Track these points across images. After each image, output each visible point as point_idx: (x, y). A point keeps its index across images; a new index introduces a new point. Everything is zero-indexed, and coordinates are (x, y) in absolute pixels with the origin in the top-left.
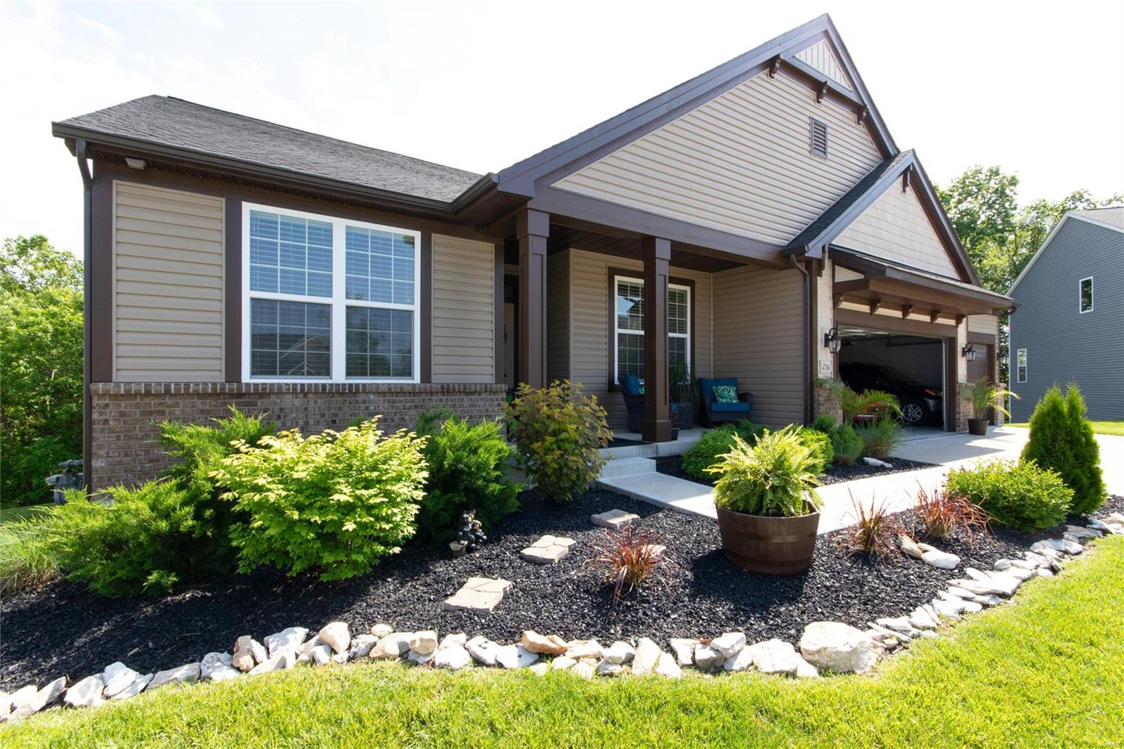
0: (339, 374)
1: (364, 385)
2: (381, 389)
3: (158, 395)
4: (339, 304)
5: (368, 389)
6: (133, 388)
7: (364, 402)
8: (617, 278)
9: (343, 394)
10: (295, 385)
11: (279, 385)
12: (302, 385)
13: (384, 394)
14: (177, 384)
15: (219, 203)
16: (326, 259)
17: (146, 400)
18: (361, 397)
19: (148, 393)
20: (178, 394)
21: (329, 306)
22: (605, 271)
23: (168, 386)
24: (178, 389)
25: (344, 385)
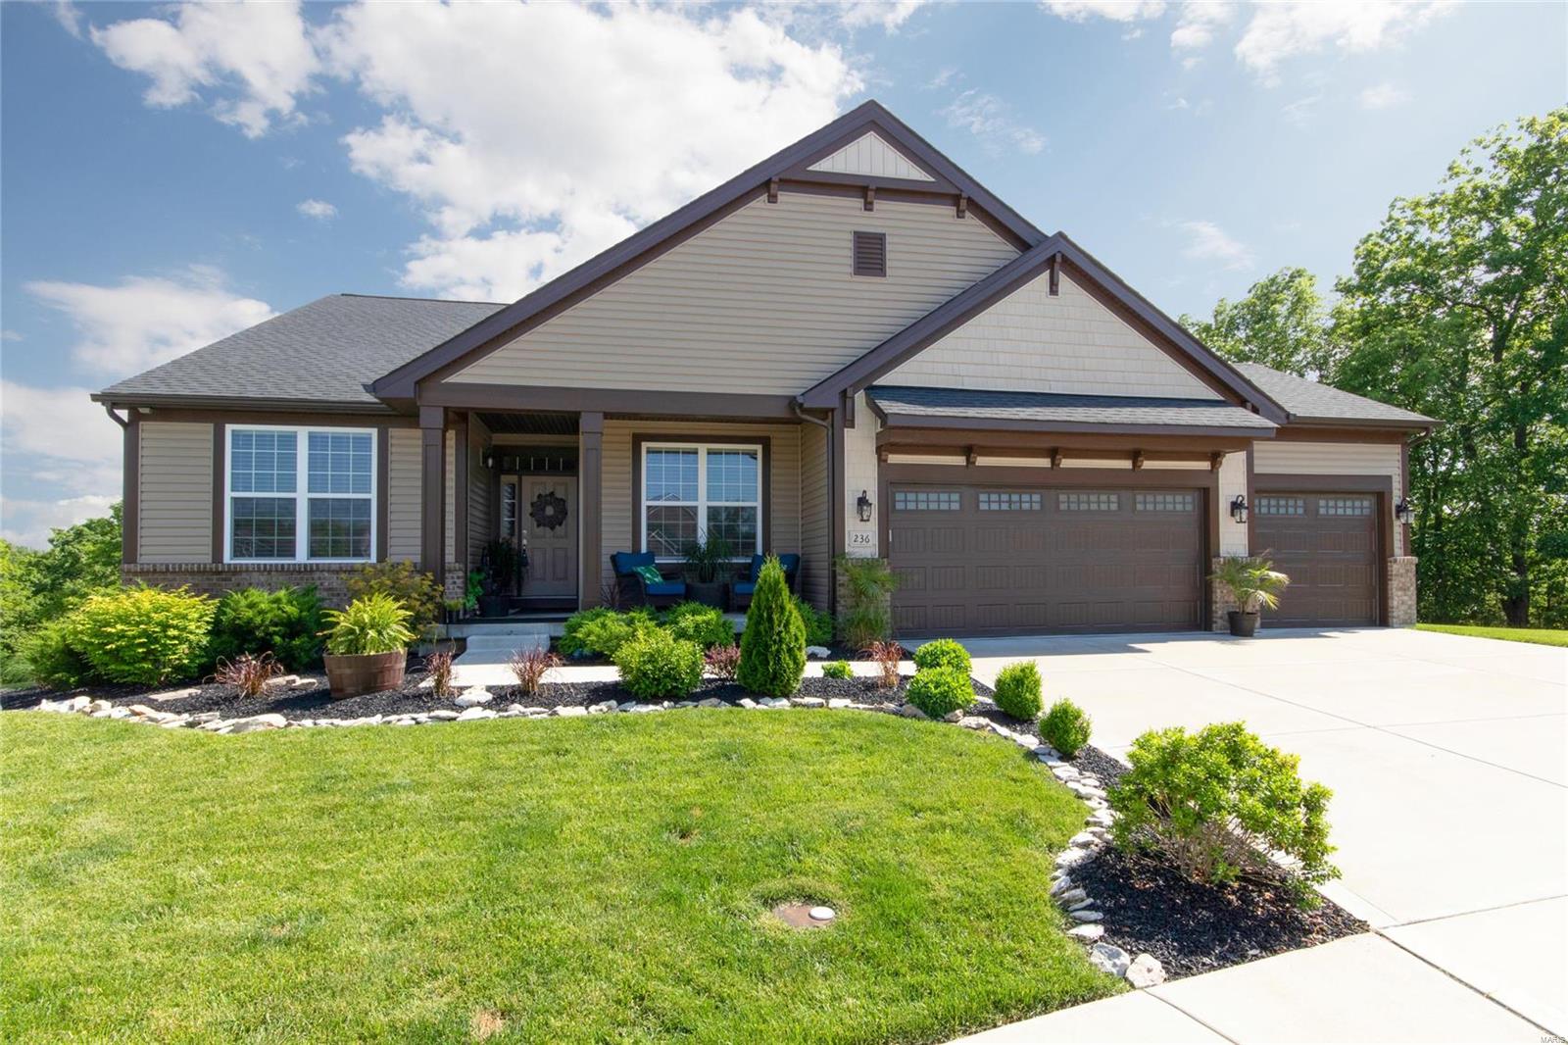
0: (302, 555)
1: (317, 565)
2: (333, 567)
3: (162, 572)
4: (302, 496)
5: (321, 568)
6: (146, 567)
7: (319, 578)
8: (645, 445)
9: (300, 572)
10: (259, 565)
11: (247, 565)
12: (265, 565)
13: (337, 572)
14: (174, 564)
15: (210, 427)
16: (290, 462)
17: (156, 576)
18: (317, 575)
19: (155, 571)
20: (174, 572)
21: (295, 499)
22: (630, 439)
23: (167, 566)
24: (174, 568)
25: (305, 565)
